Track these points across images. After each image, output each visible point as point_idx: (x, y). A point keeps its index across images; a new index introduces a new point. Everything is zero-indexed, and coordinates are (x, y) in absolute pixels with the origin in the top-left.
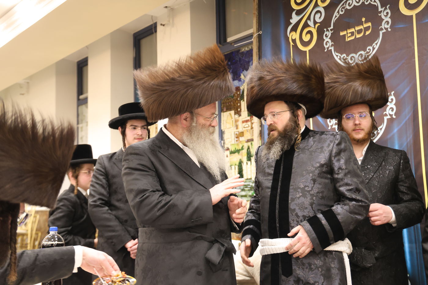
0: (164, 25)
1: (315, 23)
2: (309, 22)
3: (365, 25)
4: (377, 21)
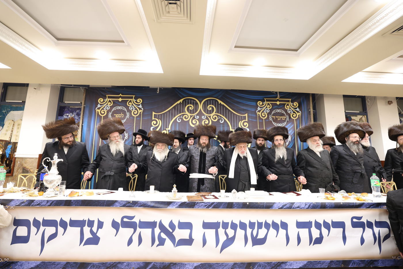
0: (35, 89)
1: (106, 109)
2: (104, 108)
3: (122, 115)
4: (125, 115)
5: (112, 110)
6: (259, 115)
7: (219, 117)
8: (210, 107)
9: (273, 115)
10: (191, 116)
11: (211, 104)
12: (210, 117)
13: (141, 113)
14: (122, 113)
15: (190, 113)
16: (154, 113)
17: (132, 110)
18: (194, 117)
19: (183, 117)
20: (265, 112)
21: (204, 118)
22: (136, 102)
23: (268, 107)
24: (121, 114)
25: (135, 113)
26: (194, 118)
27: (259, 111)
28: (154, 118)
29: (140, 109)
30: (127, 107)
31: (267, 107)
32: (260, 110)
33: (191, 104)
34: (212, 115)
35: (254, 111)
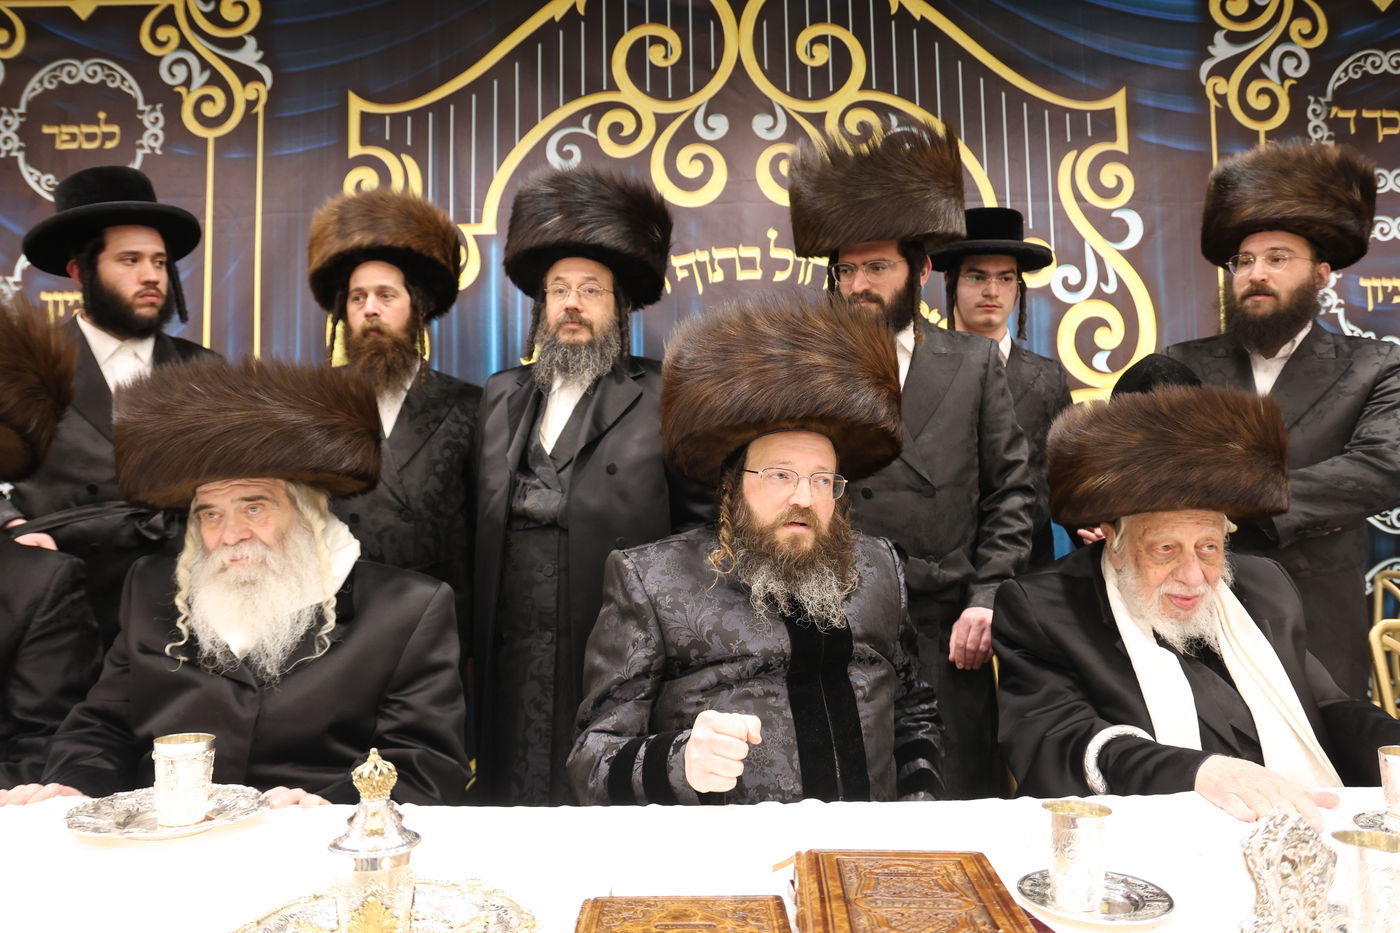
3: (106, 129)
5: (27, 95)
6: (1222, 99)
7: (894, 120)
8: (815, 41)
9: (1343, 98)
10: (662, 121)
11: (823, 20)
12: (818, 119)
13: (260, 109)
14: (102, 115)
15: (658, 93)
16: (357, 106)
17: (183, 90)
18: (690, 122)
19: (594, 127)
20: (1271, 72)
21: (770, 129)
22: (215, 18)
23: (1294, 35)
24: (96, 122)
25: (210, 110)
26: (687, 135)
27: (1225, 69)
28: (365, 141)
29: (247, 75)
30: (145, 68)
31: (1285, 38)
32: (1234, 61)
33: (658, 18)
34: (832, 106)
35: (1179, 66)
